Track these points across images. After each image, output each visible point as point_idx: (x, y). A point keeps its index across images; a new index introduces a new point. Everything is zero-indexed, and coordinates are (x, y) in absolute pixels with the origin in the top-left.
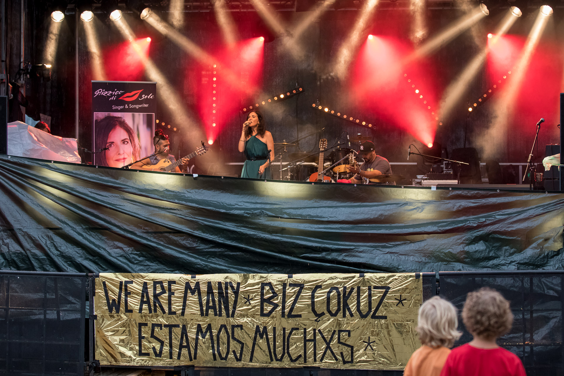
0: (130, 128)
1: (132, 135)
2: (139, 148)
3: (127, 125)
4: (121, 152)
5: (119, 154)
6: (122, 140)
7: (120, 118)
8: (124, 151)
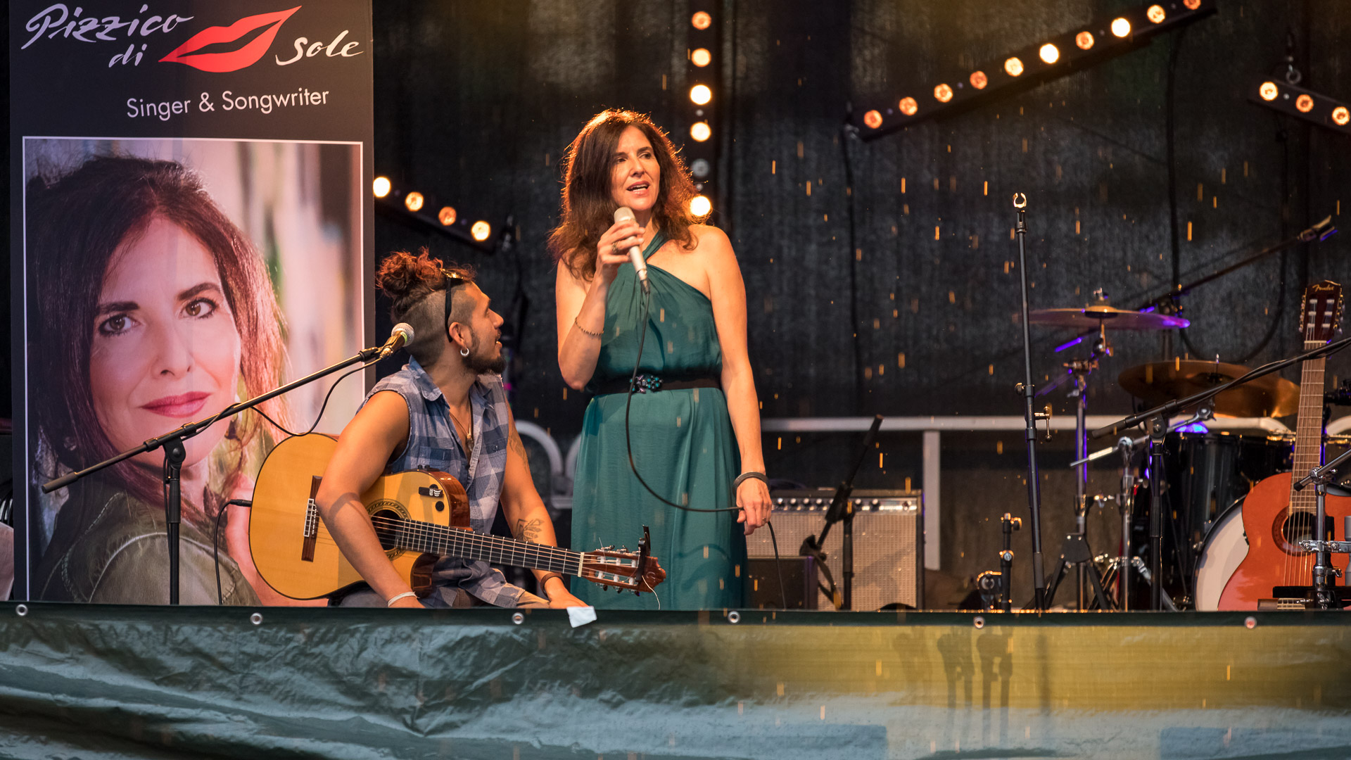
0: (227, 225)
1: (234, 261)
2: (275, 340)
3: (208, 206)
4: (178, 360)
5: (165, 372)
6: (184, 296)
7: (173, 166)
8: (191, 354)
